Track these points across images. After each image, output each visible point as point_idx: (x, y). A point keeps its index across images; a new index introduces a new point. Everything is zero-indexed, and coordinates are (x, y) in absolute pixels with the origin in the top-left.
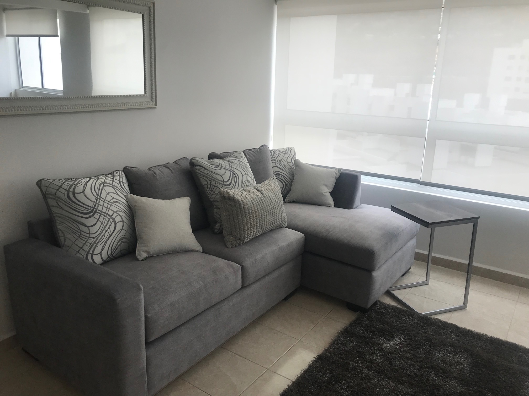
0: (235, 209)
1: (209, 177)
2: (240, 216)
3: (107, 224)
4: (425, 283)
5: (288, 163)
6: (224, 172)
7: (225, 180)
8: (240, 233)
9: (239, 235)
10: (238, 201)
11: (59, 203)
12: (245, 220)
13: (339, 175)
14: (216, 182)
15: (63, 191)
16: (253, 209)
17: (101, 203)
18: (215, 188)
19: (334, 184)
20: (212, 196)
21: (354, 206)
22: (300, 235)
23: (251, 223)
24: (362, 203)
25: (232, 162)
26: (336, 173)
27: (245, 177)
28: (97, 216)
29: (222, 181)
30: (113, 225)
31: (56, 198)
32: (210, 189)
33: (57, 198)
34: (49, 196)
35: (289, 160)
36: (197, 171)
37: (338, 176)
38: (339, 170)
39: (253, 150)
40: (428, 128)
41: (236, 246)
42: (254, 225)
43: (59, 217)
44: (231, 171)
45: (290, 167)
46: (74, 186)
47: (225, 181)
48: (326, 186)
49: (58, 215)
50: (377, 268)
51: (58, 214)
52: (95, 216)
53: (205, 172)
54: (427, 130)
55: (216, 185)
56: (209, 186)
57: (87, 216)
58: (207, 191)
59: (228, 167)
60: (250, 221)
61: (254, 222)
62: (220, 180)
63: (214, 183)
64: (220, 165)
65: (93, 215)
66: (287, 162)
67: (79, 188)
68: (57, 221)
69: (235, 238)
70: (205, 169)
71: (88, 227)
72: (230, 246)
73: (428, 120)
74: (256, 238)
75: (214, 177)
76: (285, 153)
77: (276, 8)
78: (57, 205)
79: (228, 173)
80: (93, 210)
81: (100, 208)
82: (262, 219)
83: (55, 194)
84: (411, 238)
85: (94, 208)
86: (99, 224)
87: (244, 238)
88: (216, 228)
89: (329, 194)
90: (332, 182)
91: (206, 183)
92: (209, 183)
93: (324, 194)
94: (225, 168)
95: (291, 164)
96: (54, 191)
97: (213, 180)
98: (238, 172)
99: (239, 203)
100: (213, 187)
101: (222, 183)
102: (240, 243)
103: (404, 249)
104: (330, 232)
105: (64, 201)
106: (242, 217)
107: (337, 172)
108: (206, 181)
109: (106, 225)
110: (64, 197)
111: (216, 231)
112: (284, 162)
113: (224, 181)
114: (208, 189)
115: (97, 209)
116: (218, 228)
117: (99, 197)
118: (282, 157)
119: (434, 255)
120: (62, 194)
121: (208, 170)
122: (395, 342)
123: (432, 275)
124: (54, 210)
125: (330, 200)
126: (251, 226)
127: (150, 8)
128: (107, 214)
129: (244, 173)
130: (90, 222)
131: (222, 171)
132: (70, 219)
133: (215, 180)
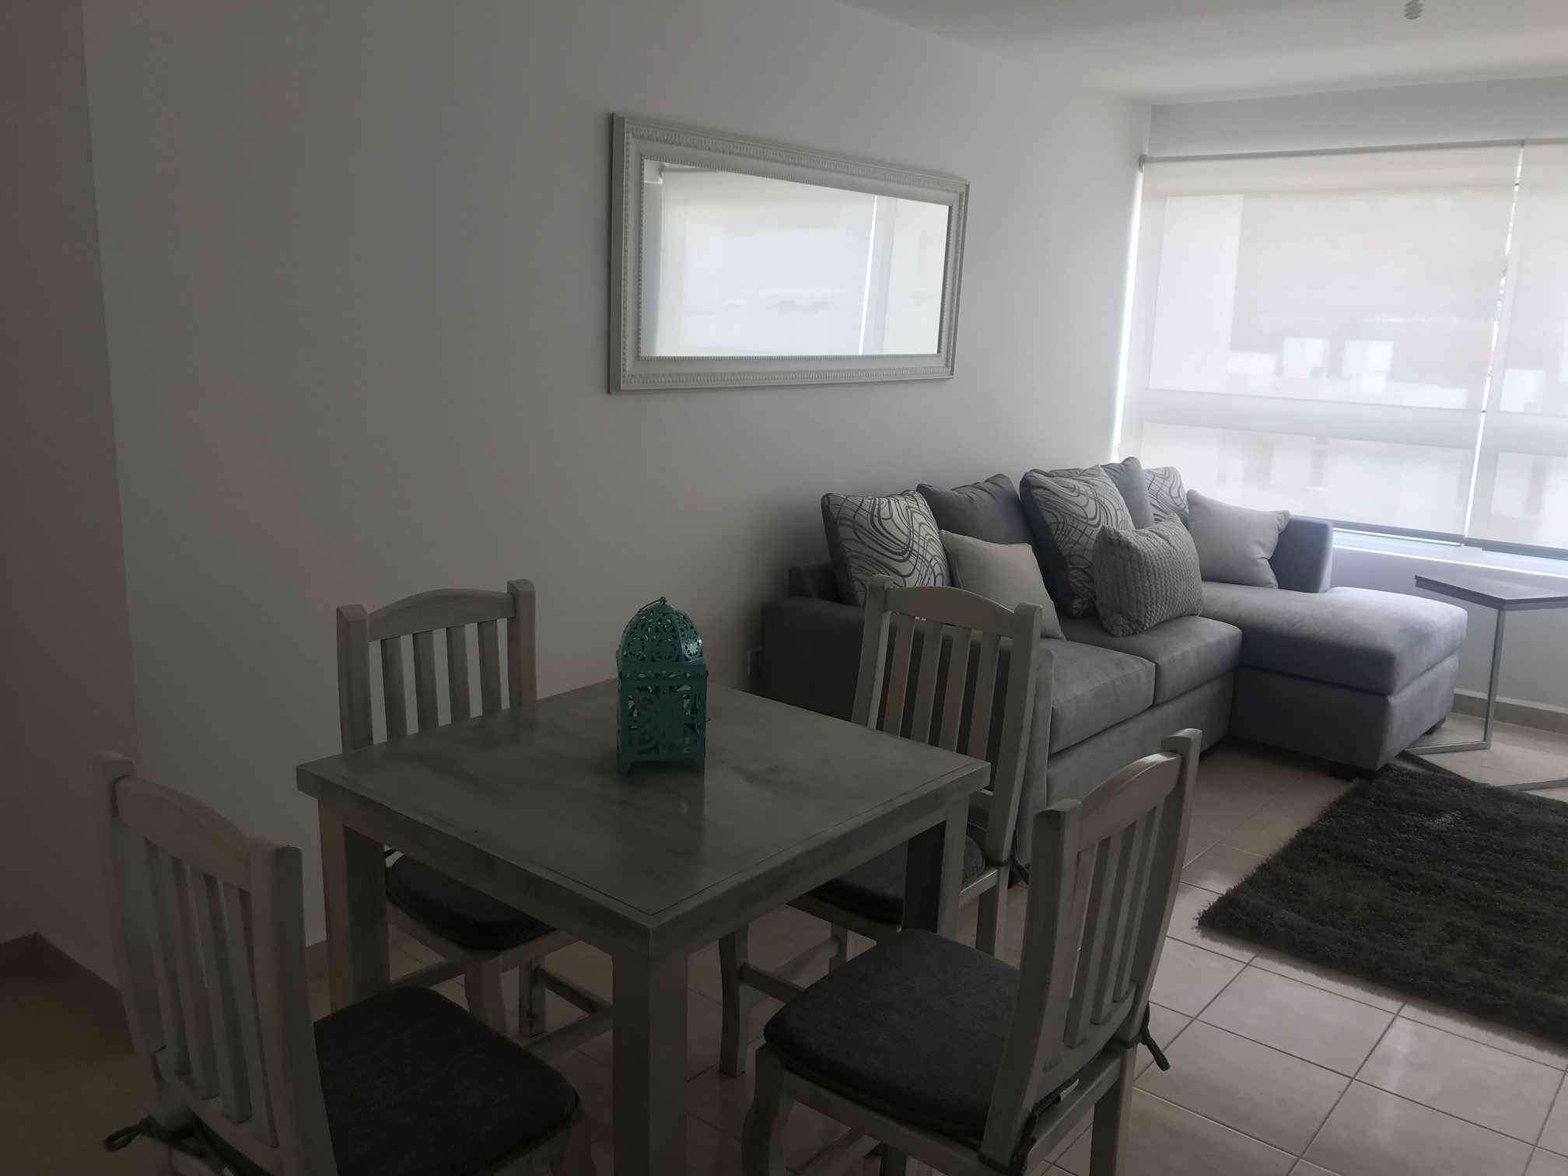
0: (1129, 563)
1: (1061, 509)
2: (1139, 578)
3: (926, 574)
4: (1483, 747)
5: (1172, 498)
6: (1086, 501)
7: (1091, 516)
8: (1138, 611)
9: (1136, 613)
10: (1136, 549)
11: (859, 533)
12: (1148, 586)
13: (1286, 524)
14: (1074, 518)
15: (865, 514)
16: (1160, 566)
17: (916, 539)
18: (1073, 529)
19: (1276, 543)
20: (1066, 546)
21: (1321, 589)
22: (1233, 630)
23: (1157, 593)
24: (1335, 583)
25: (1093, 485)
26: (1279, 520)
27: (1119, 513)
28: (913, 559)
29: (1084, 518)
30: (932, 577)
31: (854, 525)
32: (1063, 533)
33: (856, 526)
34: (844, 521)
35: (1174, 493)
36: (1038, 497)
37: (1283, 527)
38: (1285, 514)
39: (1110, 466)
40: (1484, 428)
41: (1129, 635)
42: (1162, 596)
43: (857, 557)
44: (1097, 500)
45: (1178, 506)
46: (877, 506)
47: (1089, 517)
48: (1262, 545)
49: (854, 554)
50: (1397, 689)
51: (856, 551)
52: (911, 559)
53: (1052, 499)
54: (1481, 431)
55: (1075, 525)
56: (1061, 526)
57: (900, 558)
58: (1057, 536)
59: (1090, 493)
60: (1157, 589)
61: (1162, 591)
62: (1081, 516)
63: (1069, 521)
64: (1077, 488)
65: (908, 557)
66: (1170, 495)
67: (885, 513)
68: (852, 564)
69: (1129, 619)
70: (1054, 494)
71: (903, 576)
72: (1121, 633)
73: (1484, 412)
74: (1162, 624)
75: (1070, 509)
76: (1165, 479)
77: (1140, 178)
78: (855, 537)
79: (1092, 503)
80: (906, 550)
81: (916, 547)
82: (1174, 588)
83: (854, 518)
84: (1450, 654)
85: (908, 546)
86: (916, 572)
87: (1146, 621)
88: (1074, 606)
89: (1266, 563)
90: (1271, 538)
91: (1055, 520)
92: (1061, 520)
93: (1258, 561)
94: (1086, 494)
95: (1178, 501)
96: (852, 514)
97: (1069, 515)
98: (1106, 502)
99: (1137, 553)
100: (1069, 527)
101: (1085, 521)
102: (1137, 627)
103: (1439, 669)
104: (1294, 624)
105: (867, 531)
106: (1141, 580)
107: (1282, 519)
108: (1055, 516)
109: (925, 577)
110: (866, 524)
111: (1074, 612)
112: (1166, 495)
113: (1087, 518)
114: (1058, 532)
115: (912, 548)
116: (1079, 606)
117: (911, 530)
118: (1160, 485)
119: (1499, 699)
120: (863, 519)
121: (1058, 496)
122: (1443, 819)
123: (1495, 736)
124: (848, 545)
125: (1270, 576)
126: (1157, 598)
127: (961, 194)
128: (925, 558)
129: (1117, 507)
130: (905, 568)
131: (1082, 500)
132: (876, 562)
133: (1072, 514)
